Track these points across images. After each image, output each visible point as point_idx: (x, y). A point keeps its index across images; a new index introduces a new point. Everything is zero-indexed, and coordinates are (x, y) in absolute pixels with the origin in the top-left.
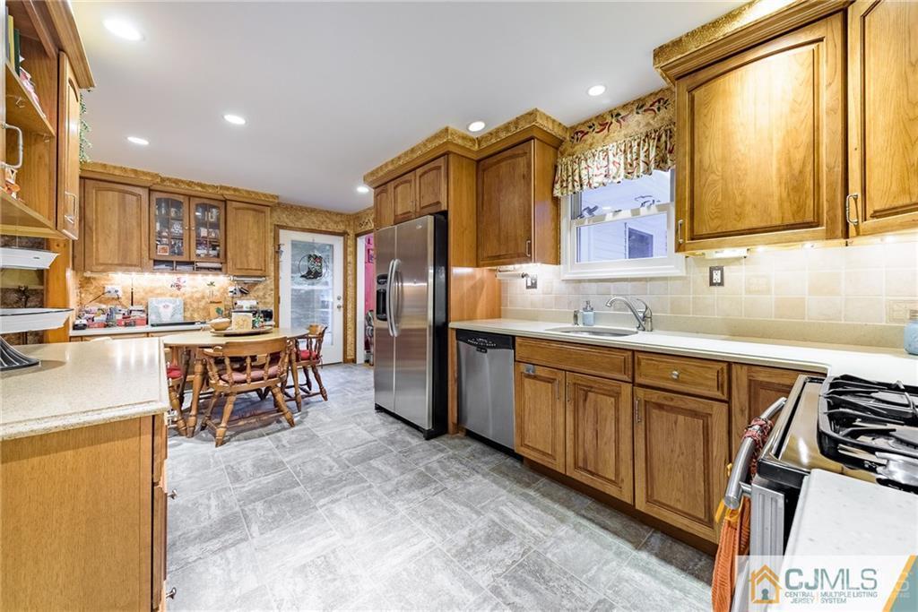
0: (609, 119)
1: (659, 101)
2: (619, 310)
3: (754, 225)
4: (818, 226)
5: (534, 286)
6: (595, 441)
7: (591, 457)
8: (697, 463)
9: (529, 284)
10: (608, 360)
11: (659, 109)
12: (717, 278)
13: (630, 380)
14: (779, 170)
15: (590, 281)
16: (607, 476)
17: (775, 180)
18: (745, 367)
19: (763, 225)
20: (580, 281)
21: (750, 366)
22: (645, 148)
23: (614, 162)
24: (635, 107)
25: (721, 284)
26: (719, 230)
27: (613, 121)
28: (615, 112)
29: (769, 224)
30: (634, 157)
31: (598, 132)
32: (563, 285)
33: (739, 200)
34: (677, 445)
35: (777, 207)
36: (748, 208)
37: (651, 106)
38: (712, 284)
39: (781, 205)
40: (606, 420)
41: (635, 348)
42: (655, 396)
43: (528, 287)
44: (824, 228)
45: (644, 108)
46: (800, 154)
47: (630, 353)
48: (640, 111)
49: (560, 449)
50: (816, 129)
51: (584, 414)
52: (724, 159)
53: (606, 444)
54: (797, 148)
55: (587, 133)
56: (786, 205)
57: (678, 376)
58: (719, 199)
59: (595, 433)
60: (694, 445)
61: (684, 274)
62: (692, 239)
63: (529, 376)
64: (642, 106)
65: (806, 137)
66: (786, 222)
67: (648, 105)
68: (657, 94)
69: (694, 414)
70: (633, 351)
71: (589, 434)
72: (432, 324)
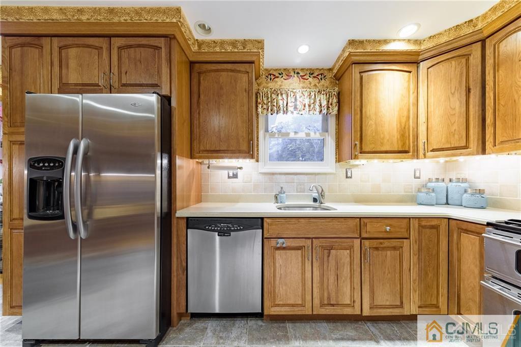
0: (292, 74)
1: (321, 74)
2: (300, 192)
3: (388, 150)
4: (408, 153)
5: (235, 176)
6: (336, 283)
7: (333, 295)
8: (397, 276)
9: (231, 175)
10: (345, 226)
11: (321, 79)
12: (349, 175)
13: (359, 237)
14: (397, 125)
15: (281, 174)
16: (345, 303)
17: (396, 129)
18: (417, 219)
19: (391, 149)
20: (273, 174)
21: (419, 219)
22: (319, 99)
23: (300, 101)
24: (308, 73)
25: (351, 177)
26: (374, 150)
27: (295, 75)
28: (296, 71)
29: (393, 150)
30: (312, 101)
31: (285, 79)
32: (261, 177)
33: (382, 136)
34: (387, 269)
35: (396, 142)
36: (385, 141)
37: (317, 75)
38: (347, 177)
39: (398, 141)
40: (344, 265)
41: (360, 216)
42: (375, 243)
43: (229, 177)
44: (411, 154)
45: (313, 75)
46: (404, 120)
47: (358, 220)
48: (311, 76)
49: (308, 298)
50: (409, 111)
51: (328, 266)
52: (376, 114)
53: (344, 282)
54: (403, 117)
55: (278, 77)
56: (399, 142)
57: (390, 229)
58: (374, 134)
59: (336, 278)
60: (395, 266)
61: (335, 172)
62: (361, 153)
63: (278, 249)
64: (312, 74)
65: (405, 113)
66: (399, 150)
67: (315, 75)
68: (320, 70)
69: (395, 248)
70: (360, 218)
71: (332, 279)
72: (160, 216)
